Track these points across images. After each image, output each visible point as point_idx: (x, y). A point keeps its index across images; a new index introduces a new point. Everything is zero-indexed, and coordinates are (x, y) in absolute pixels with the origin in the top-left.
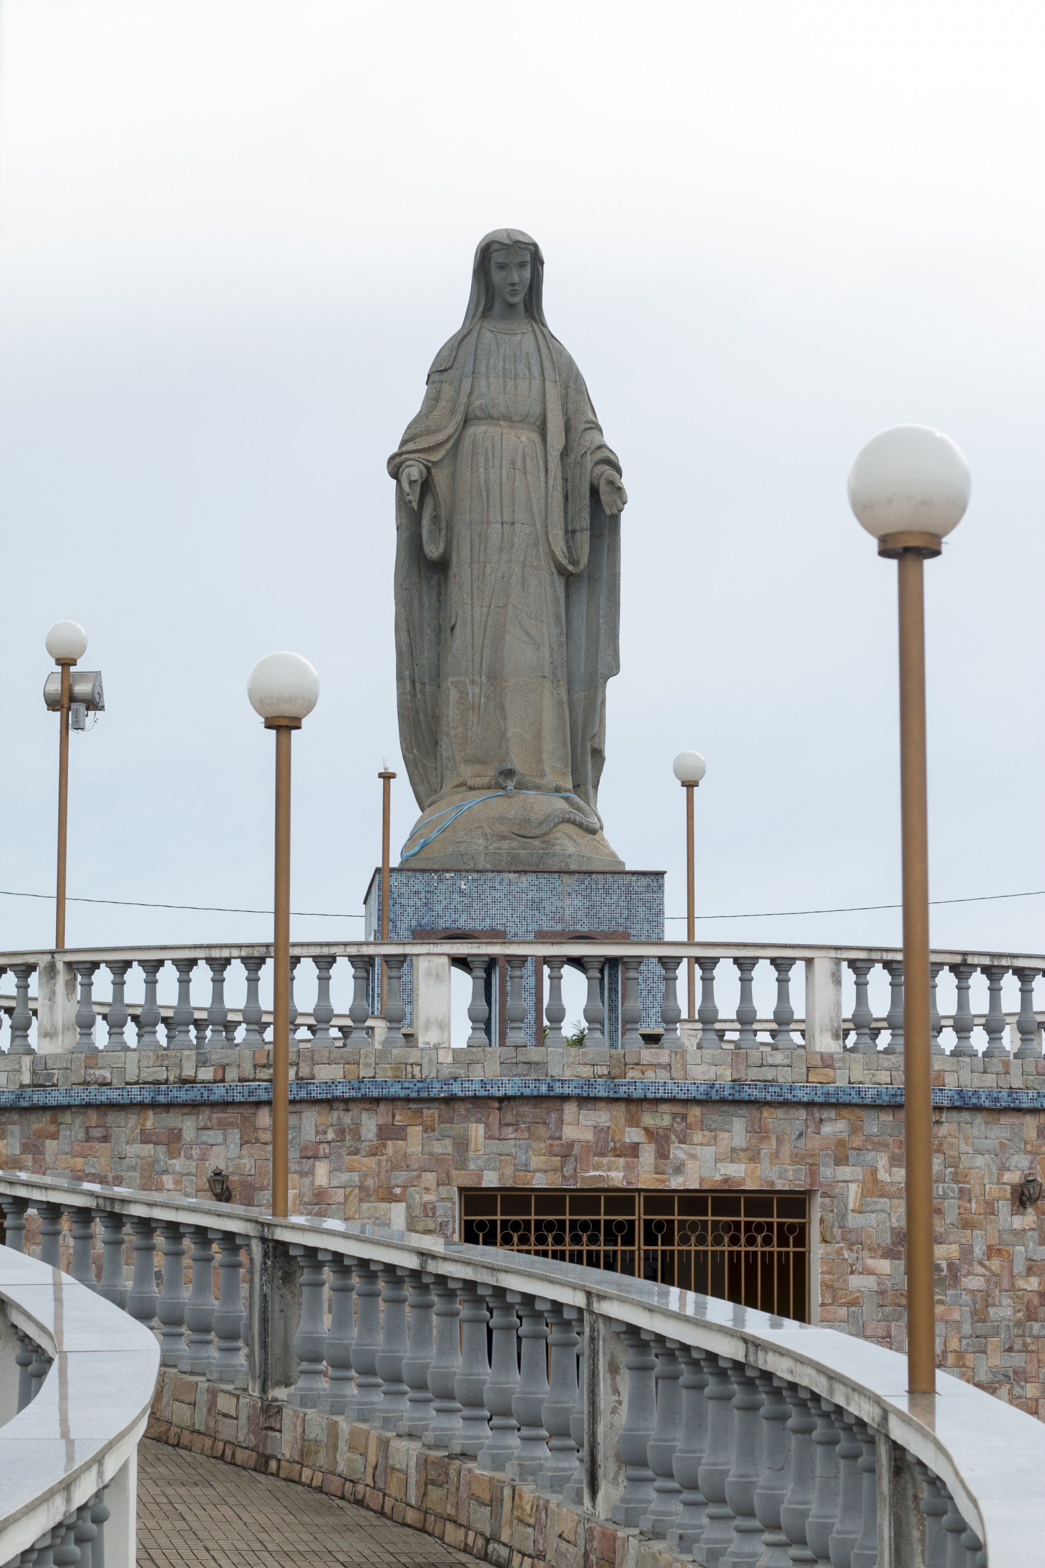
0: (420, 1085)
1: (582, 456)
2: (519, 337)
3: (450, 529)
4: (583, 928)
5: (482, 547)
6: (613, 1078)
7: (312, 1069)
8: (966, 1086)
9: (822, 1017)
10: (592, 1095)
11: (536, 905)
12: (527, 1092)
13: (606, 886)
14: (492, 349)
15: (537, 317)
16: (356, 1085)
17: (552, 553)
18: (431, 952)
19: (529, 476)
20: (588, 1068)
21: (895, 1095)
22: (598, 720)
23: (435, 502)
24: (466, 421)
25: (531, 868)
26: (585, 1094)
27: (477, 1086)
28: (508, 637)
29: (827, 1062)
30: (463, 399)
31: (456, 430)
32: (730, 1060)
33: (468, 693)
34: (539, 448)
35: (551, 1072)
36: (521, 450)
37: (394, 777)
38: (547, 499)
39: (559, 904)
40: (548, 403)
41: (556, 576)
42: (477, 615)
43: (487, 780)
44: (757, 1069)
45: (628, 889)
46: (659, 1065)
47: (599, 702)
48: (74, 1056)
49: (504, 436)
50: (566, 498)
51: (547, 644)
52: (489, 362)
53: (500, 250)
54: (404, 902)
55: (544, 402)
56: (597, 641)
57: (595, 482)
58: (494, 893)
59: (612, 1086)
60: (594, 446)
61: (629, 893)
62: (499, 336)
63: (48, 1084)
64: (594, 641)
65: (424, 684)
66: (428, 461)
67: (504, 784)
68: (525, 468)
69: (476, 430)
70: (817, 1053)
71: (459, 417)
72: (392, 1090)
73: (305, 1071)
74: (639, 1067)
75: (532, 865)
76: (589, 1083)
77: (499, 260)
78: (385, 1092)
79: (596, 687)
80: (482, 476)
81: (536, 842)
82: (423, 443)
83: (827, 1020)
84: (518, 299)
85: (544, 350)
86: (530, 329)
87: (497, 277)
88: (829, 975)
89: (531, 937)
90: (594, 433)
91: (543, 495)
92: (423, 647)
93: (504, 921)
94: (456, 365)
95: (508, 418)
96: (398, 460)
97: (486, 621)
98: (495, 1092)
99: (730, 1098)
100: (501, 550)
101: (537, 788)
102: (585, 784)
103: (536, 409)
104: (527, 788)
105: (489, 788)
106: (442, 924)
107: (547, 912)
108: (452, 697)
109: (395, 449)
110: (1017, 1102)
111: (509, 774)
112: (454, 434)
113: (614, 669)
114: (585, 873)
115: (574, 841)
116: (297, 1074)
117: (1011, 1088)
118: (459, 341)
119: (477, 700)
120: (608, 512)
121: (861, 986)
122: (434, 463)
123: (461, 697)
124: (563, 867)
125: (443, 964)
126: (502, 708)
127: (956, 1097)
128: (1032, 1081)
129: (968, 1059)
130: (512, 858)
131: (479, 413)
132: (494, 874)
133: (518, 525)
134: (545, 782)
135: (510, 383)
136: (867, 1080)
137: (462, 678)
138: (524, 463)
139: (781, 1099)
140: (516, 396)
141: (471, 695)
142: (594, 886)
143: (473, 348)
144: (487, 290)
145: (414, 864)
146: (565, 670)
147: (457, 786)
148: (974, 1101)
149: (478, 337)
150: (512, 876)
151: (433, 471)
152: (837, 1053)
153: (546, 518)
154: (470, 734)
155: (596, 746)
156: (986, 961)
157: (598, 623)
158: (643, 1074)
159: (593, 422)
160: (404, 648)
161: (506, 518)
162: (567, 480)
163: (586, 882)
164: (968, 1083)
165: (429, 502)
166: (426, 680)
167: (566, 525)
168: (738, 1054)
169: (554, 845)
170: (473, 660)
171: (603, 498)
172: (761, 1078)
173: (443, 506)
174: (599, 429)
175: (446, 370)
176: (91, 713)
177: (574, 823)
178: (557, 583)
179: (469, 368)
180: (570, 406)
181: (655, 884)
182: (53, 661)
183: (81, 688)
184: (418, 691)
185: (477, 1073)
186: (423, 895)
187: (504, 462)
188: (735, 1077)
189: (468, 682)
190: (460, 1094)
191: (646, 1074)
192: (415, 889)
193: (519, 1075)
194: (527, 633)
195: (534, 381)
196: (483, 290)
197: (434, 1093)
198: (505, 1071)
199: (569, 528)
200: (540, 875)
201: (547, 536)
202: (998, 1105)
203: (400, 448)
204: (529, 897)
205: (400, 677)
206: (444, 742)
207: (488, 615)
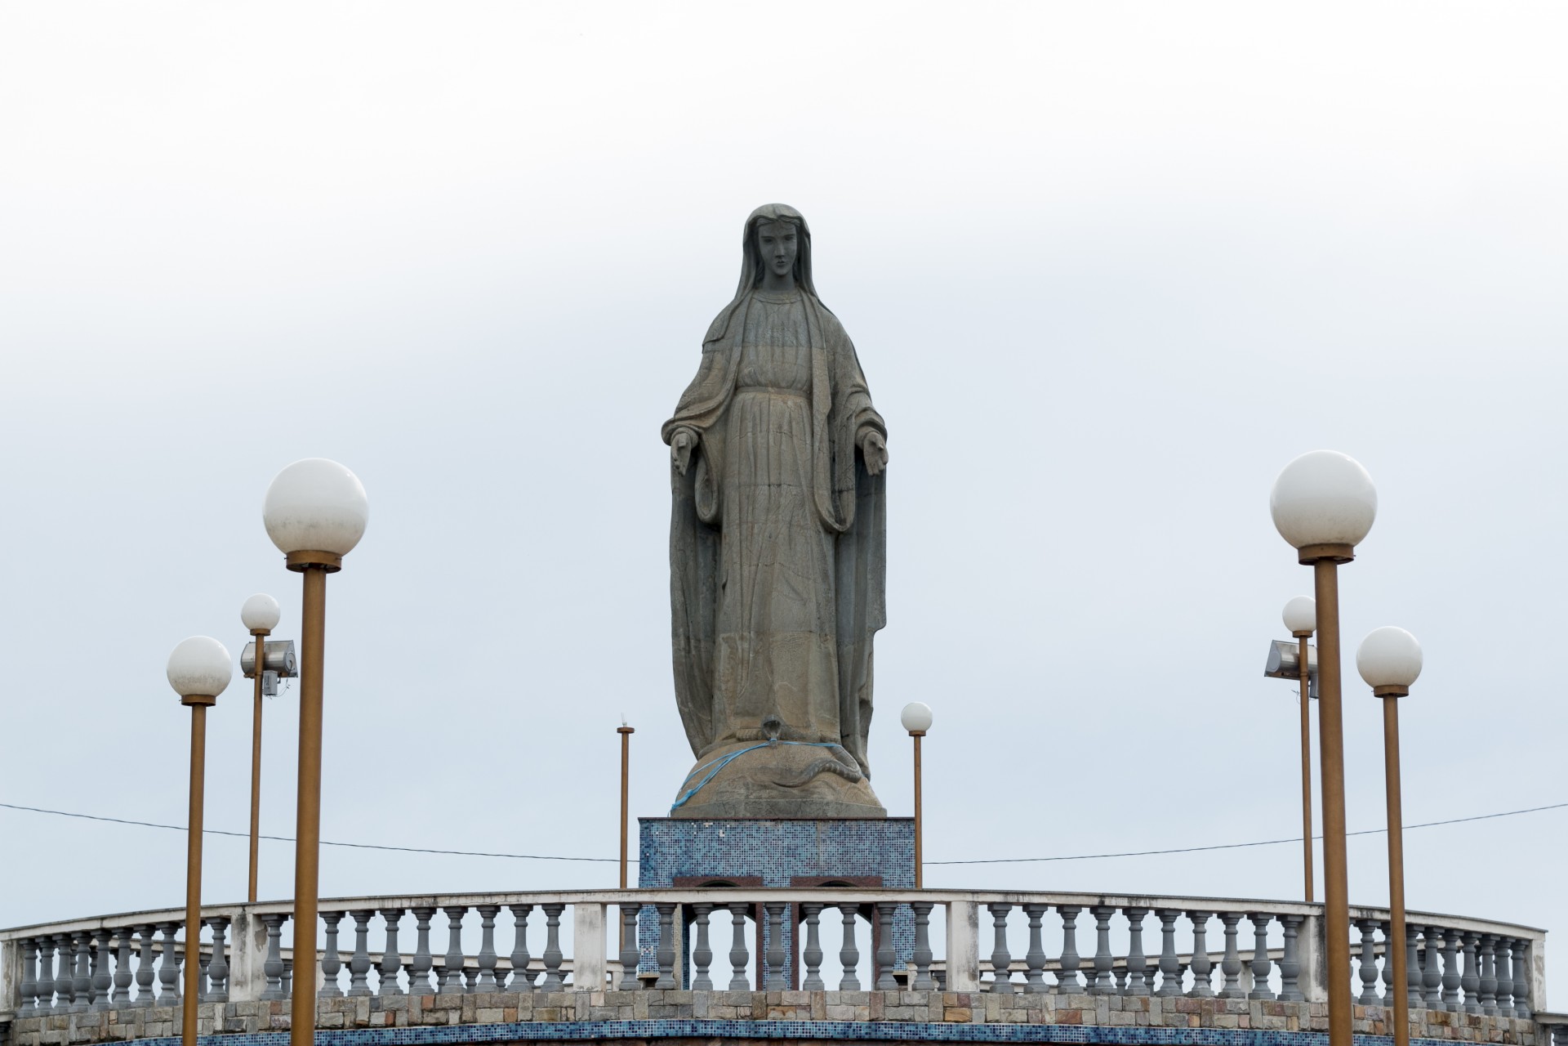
0: (572, 1027)
1: (848, 419)
2: (787, 307)
3: (721, 491)
4: (837, 873)
5: (751, 508)
6: (755, 1019)
7: (475, 1013)
8: (1104, 1024)
9: (959, 960)
10: (733, 1035)
11: (792, 852)
12: (672, 1033)
13: (860, 833)
14: (762, 318)
15: (806, 288)
16: (513, 1028)
17: (819, 513)
18: (585, 900)
19: (795, 439)
20: (731, 1009)
21: (1030, 1033)
22: (865, 672)
23: (706, 465)
24: (737, 388)
25: (788, 817)
26: (727, 1035)
27: (625, 1028)
28: (774, 594)
29: (964, 1001)
30: (733, 368)
31: (726, 397)
32: (868, 1001)
33: (737, 649)
34: (805, 412)
35: (696, 1014)
36: (787, 415)
37: (633, 732)
38: (813, 461)
39: (814, 850)
40: (814, 369)
41: (823, 535)
42: (746, 573)
43: (754, 731)
44: (895, 1009)
45: (881, 835)
46: (799, 1006)
47: (867, 654)
48: (261, 1003)
49: (772, 402)
50: (833, 460)
51: (814, 600)
52: (757, 331)
53: (766, 224)
54: (665, 850)
55: (811, 368)
56: (865, 595)
57: (860, 443)
58: (751, 841)
59: (753, 1026)
60: (860, 409)
61: (881, 838)
62: (768, 306)
63: (237, 1030)
64: (862, 594)
65: (699, 641)
66: (699, 427)
67: (769, 736)
68: (791, 432)
69: (745, 397)
70: (954, 993)
71: (729, 385)
72: (547, 1032)
73: (468, 1015)
74: (780, 1008)
75: (791, 813)
76: (731, 1024)
77: (766, 234)
78: (540, 1034)
79: (864, 640)
80: (750, 440)
81: (795, 791)
82: (695, 410)
83: (964, 961)
84: (786, 270)
85: (812, 319)
86: (799, 299)
87: (765, 249)
88: (966, 918)
89: (786, 884)
90: (861, 397)
91: (809, 457)
92: (699, 605)
93: (761, 868)
94: (728, 335)
95: (776, 385)
96: (670, 427)
97: (754, 580)
98: (642, 1033)
99: (867, 1037)
100: (768, 510)
101: (802, 738)
102: (854, 734)
103: (803, 375)
104: (793, 739)
105: (757, 739)
106: (701, 871)
107: (803, 858)
108: (723, 653)
109: (670, 415)
110: (1155, 1039)
111: (773, 725)
112: (723, 402)
113: (881, 622)
114: (839, 820)
115: (834, 789)
116: (461, 1018)
117: (1150, 1025)
118: (731, 312)
119: (746, 655)
120: (870, 472)
121: (1000, 927)
122: (705, 429)
123: (731, 653)
124: (821, 816)
125: (596, 912)
126: (769, 662)
127: (1092, 1034)
128: (1172, 1018)
129: (1106, 998)
130: (772, 807)
131: (748, 381)
132: (751, 823)
133: (784, 487)
134: (809, 732)
135: (778, 351)
136: (1004, 1018)
137: (732, 635)
138: (791, 427)
139: (917, 1037)
140: (783, 363)
141: (740, 651)
142: (848, 833)
143: (743, 318)
144: (757, 263)
145: (681, 815)
146: (834, 624)
147: (727, 738)
148: (1110, 1038)
149: (748, 308)
150: (768, 824)
151: (704, 437)
152: (974, 993)
153: (812, 479)
154: (739, 688)
155: (864, 697)
156: (1125, 903)
157: (866, 578)
158: (784, 1014)
159: (860, 386)
160: (678, 606)
161: (773, 480)
162: (834, 442)
163: (840, 829)
164: (1106, 1021)
165: (701, 466)
166: (702, 636)
167: (833, 485)
168: (876, 994)
169: (813, 793)
170: (742, 617)
171: (866, 458)
172: (899, 1018)
173: (714, 470)
174: (865, 391)
175: (718, 340)
176: (283, 680)
177: (835, 772)
178: (824, 541)
179: (739, 338)
180: (837, 371)
181: (907, 829)
182: (248, 631)
183: (275, 657)
184: (692, 647)
185: (627, 1015)
186: (683, 844)
187: (771, 426)
188: (873, 1016)
189: (737, 639)
190: (610, 1035)
191: (787, 1014)
192: (676, 837)
193: (665, 1017)
194: (794, 590)
195: (801, 348)
196: (753, 263)
197: (585, 1034)
198: (653, 1013)
199: (837, 488)
200: (795, 823)
201: (813, 496)
202: (1135, 1041)
203: (675, 415)
204: (785, 844)
205: (675, 634)
206: (717, 694)
207: (756, 573)
